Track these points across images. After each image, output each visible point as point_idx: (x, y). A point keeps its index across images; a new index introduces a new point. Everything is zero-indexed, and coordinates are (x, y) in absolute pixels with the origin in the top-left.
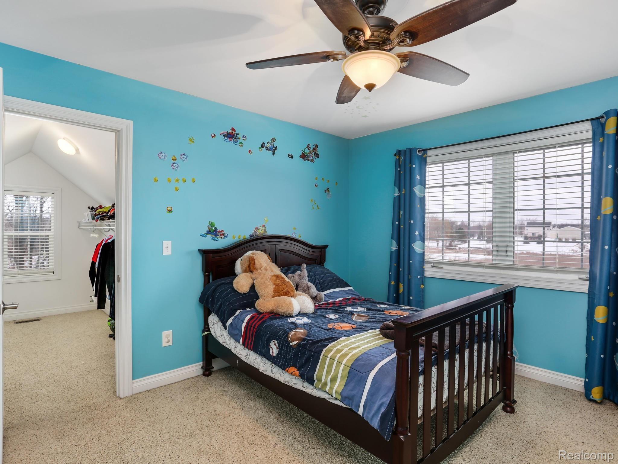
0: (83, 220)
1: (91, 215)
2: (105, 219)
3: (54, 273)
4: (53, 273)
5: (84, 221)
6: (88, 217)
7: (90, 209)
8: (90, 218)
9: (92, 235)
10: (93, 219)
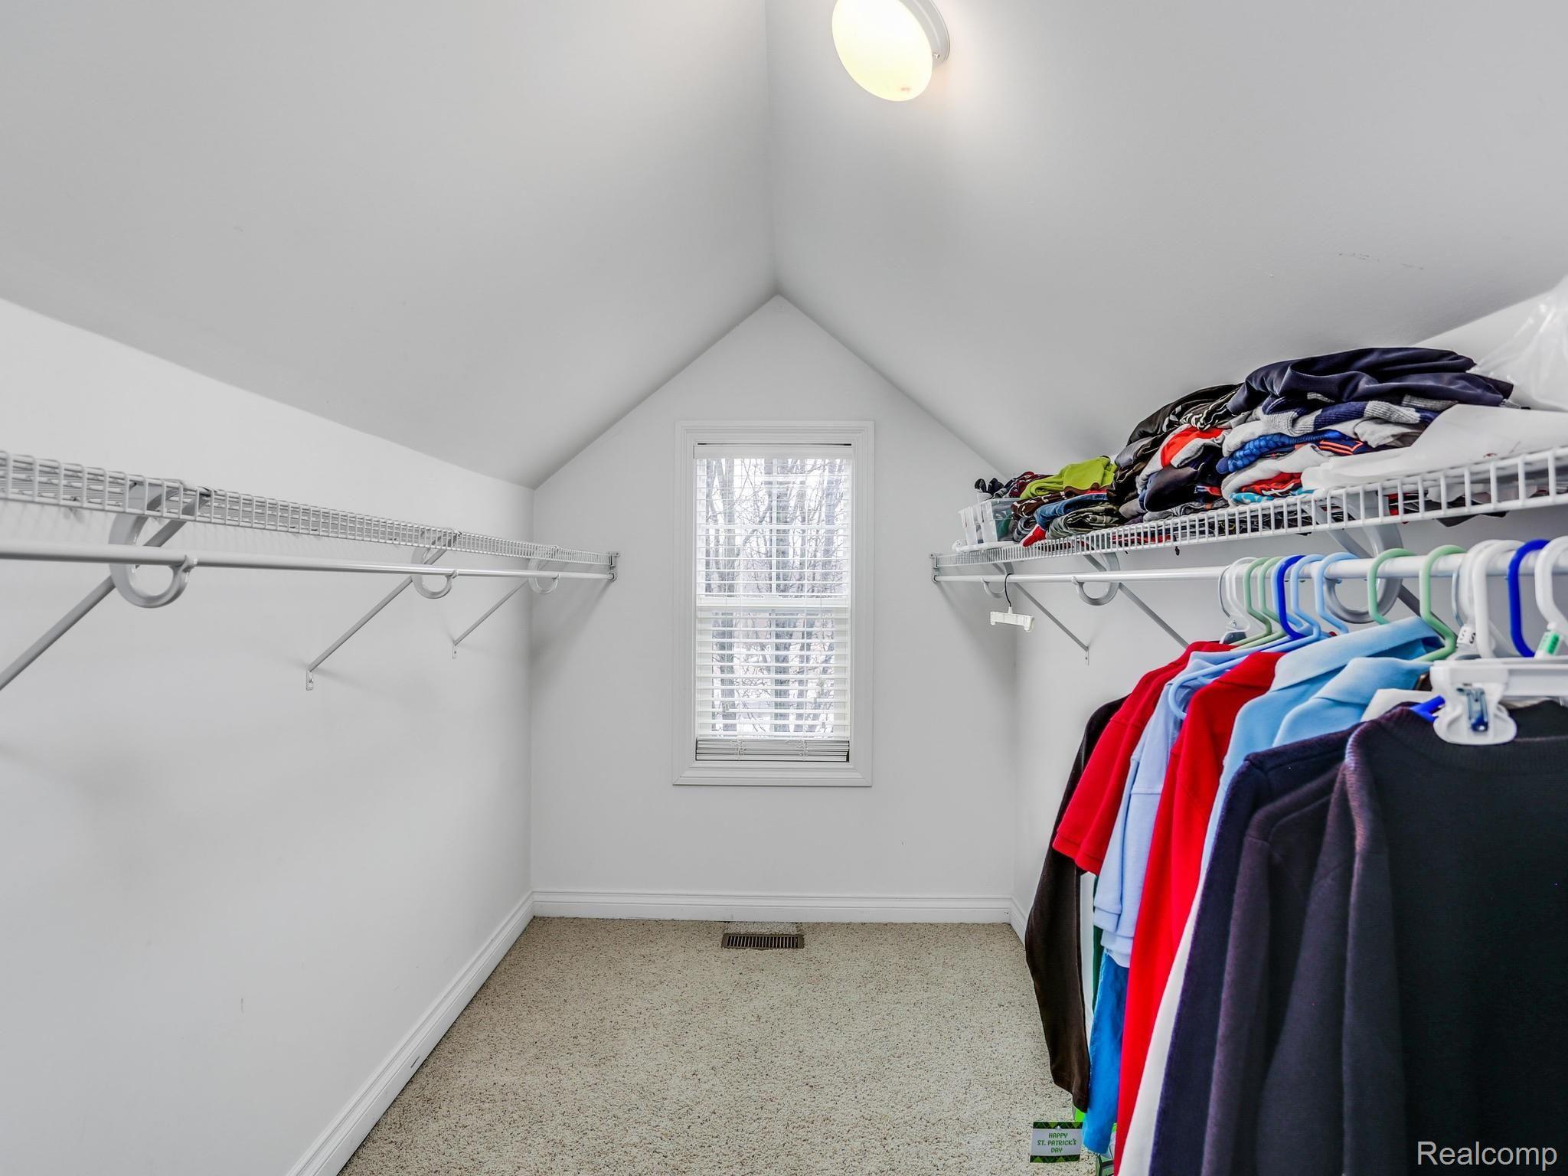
0: (954, 546)
1: (995, 517)
2: (1094, 520)
3: (848, 760)
4: (845, 759)
5: (958, 549)
6: (978, 528)
7: (984, 490)
8: (991, 529)
9: (996, 617)
10: (1005, 533)
